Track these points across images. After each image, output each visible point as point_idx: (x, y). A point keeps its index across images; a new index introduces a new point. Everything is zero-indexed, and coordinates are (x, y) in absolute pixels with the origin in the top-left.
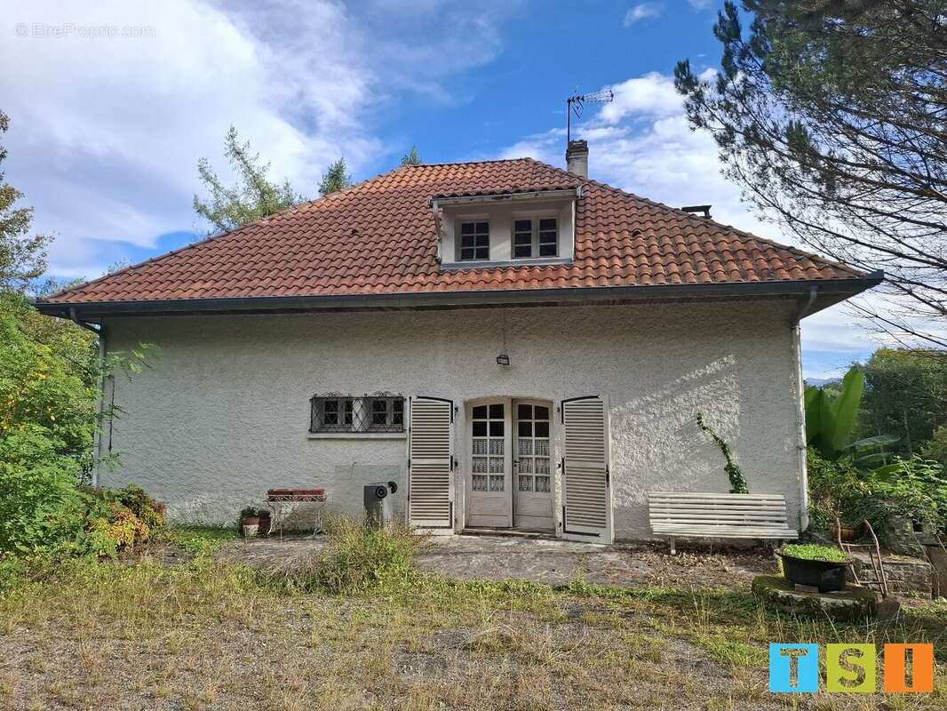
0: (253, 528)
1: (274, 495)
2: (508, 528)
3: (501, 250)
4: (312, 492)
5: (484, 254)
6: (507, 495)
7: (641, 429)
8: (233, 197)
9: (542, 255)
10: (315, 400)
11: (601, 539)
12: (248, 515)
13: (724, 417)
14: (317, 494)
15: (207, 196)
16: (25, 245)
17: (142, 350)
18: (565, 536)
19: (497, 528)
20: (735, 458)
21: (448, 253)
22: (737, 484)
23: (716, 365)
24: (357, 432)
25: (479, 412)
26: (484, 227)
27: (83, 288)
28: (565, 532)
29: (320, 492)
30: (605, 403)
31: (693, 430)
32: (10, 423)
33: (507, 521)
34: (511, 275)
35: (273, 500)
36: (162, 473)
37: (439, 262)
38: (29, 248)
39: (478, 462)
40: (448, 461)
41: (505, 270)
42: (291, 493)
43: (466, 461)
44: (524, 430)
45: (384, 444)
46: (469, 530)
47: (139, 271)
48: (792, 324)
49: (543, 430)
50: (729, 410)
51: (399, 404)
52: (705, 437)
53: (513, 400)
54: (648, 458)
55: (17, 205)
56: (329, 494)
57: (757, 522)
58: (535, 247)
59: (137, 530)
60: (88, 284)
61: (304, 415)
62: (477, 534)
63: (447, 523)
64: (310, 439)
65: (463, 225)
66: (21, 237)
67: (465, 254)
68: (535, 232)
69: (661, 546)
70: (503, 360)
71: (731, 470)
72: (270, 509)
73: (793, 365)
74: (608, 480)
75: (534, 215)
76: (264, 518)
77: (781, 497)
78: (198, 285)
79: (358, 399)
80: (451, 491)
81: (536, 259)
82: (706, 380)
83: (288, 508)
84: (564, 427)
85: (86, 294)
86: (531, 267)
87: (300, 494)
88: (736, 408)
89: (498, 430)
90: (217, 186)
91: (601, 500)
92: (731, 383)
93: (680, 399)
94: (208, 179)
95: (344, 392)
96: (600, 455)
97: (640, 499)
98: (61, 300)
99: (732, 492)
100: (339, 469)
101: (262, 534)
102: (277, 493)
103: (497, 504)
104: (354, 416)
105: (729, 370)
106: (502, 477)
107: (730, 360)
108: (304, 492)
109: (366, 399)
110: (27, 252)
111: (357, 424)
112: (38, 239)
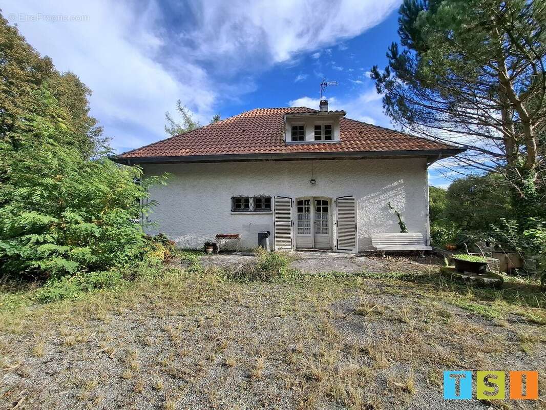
0: (211, 250)
1: (219, 237)
2: (312, 248)
3: (310, 136)
4: (234, 236)
5: (302, 139)
6: (311, 235)
7: (367, 209)
8: (179, 126)
9: (326, 139)
10: (233, 198)
11: (353, 252)
12: (207, 245)
13: (399, 203)
14: (236, 236)
15: (169, 127)
16: (101, 140)
17: (166, 175)
18: (337, 251)
19: (308, 248)
20: (402, 219)
21: (288, 138)
22: (403, 230)
23: (396, 183)
24: (251, 211)
25: (300, 203)
26: (302, 128)
27: (133, 152)
28: (338, 249)
29: (237, 235)
30: (355, 199)
31: (387, 209)
32: (108, 208)
33: (312, 245)
34: (316, 146)
35: (219, 239)
36: (170, 228)
37: (284, 141)
38: (102, 141)
39: (300, 223)
40: (290, 223)
41: (313, 145)
42: (226, 236)
43: (296, 223)
44: (318, 210)
45: (263, 216)
46: (298, 249)
47: (156, 145)
48: (425, 167)
49: (326, 210)
50: (401, 201)
51: (268, 200)
52: (392, 211)
53: (314, 198)
54: (369, 220)
55: (97, 125)
56: (241, 236)
57: (411, 244)
58: (323, 136)
59: (165, 253)
60: (134, 150)
61: (229, 204)
62: (301, 251)
63: (290, 247)
64: (232, 214)
65: (293, 127)
66: (99, 137)
67: (294, 139)
68: (323, 130)
69: (379, 254)
70: (313, 182)
71: (401, 223)
72: (216, 242)
73: (425, 183)
74: (356, 229)
75: (322, 123)
76: (214, 245)
77: (420, 234)
78: (184, 150)
79: (251, 198)
80: (292, 234)
81: (323, 141)
82: (392, 189)
83: (223, 242)
84: (337, 208)
85: (134, 154)
86: (324, 144)
87: (230, 237)
88: (404, 200)
89: (308, 210)
90: (172, 122)
91: (354, 237)
92: (401, 190)
93: (382, 197)
94: (169, 119)
95: (245, 195)
96: (353, 218)
97: (366, 236)
98: (124, 156)
99: (401, 232)
100: (244, 226)
101: (215, 252)
102: (220, 236)
103: (308, 239)
104: (250, 205)
105: (400, 185)
106: (310, 228)
107: (402, 181)
108: (231, 236)
109: (255, 198)
110: (102, 144)
111: (251, 208)
112: (106, 138)
